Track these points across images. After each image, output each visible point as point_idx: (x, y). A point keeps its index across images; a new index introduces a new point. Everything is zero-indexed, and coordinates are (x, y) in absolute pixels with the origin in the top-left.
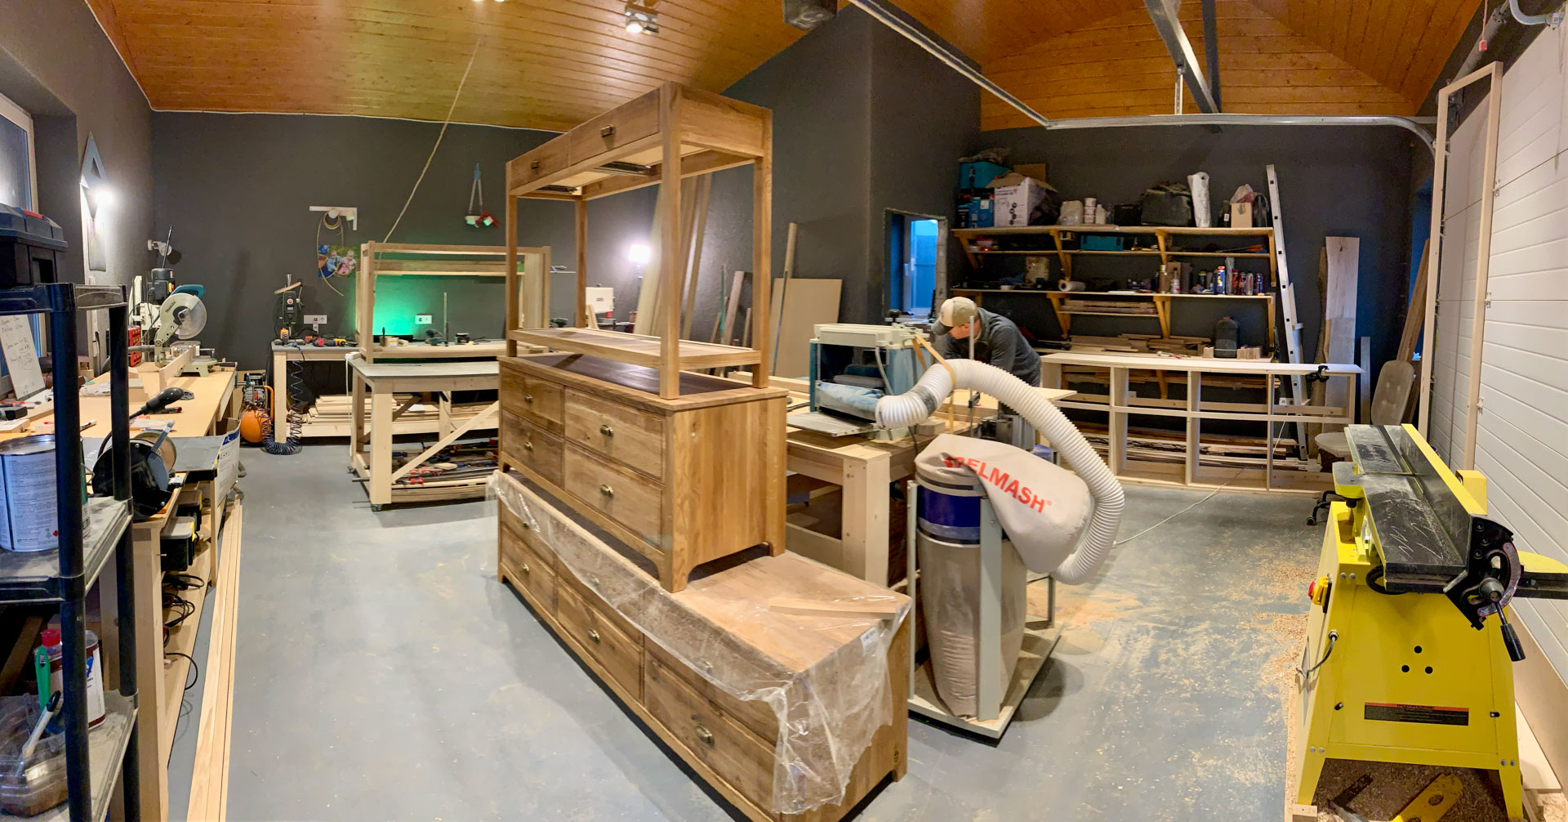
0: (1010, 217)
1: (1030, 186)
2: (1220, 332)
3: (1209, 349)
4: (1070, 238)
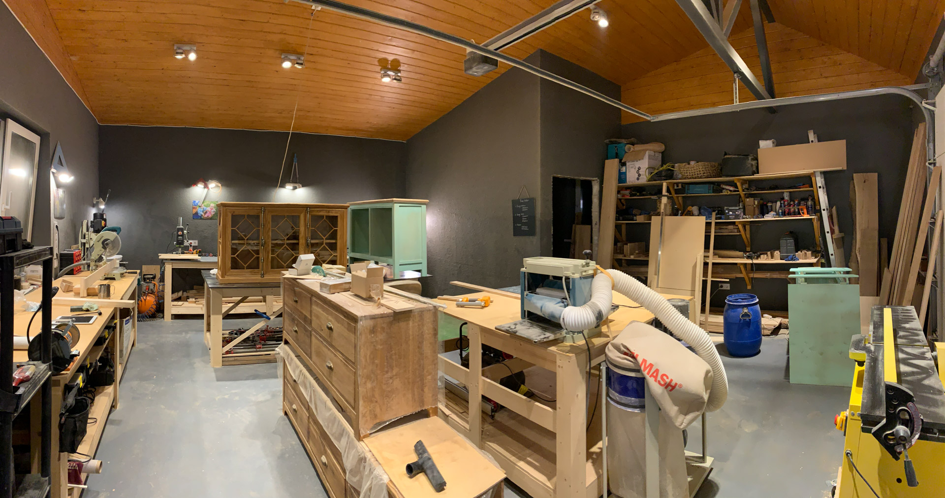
0: (637, 175)
1: (649, 156)
2: (783, 242)
3: (777, 253)
4: (680, 187)
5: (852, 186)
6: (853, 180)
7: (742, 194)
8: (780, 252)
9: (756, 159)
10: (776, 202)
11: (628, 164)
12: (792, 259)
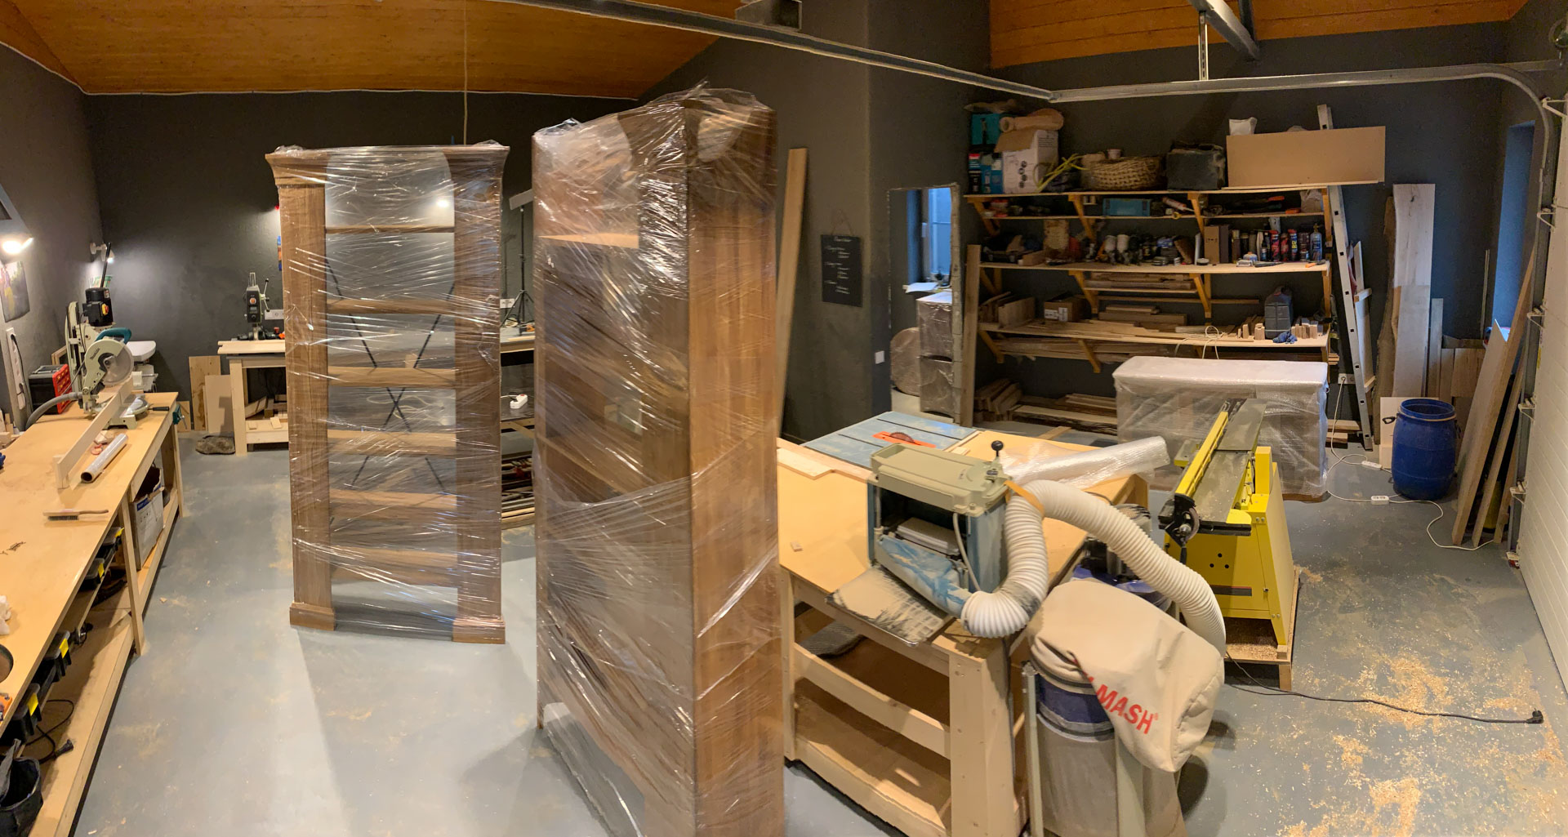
0: (1019, 178)
1: (1040, 139)
2: (1269, 310)
3: (1259, 327)
4: (1093, 202)
5: (1388, 207)
6: (1392, 195)
7: (1199, 218)
8: (1264, 325)
9: (1224, 154)
10: (1256, 233)
11: (1005, 154)
12: (1286, 340)
